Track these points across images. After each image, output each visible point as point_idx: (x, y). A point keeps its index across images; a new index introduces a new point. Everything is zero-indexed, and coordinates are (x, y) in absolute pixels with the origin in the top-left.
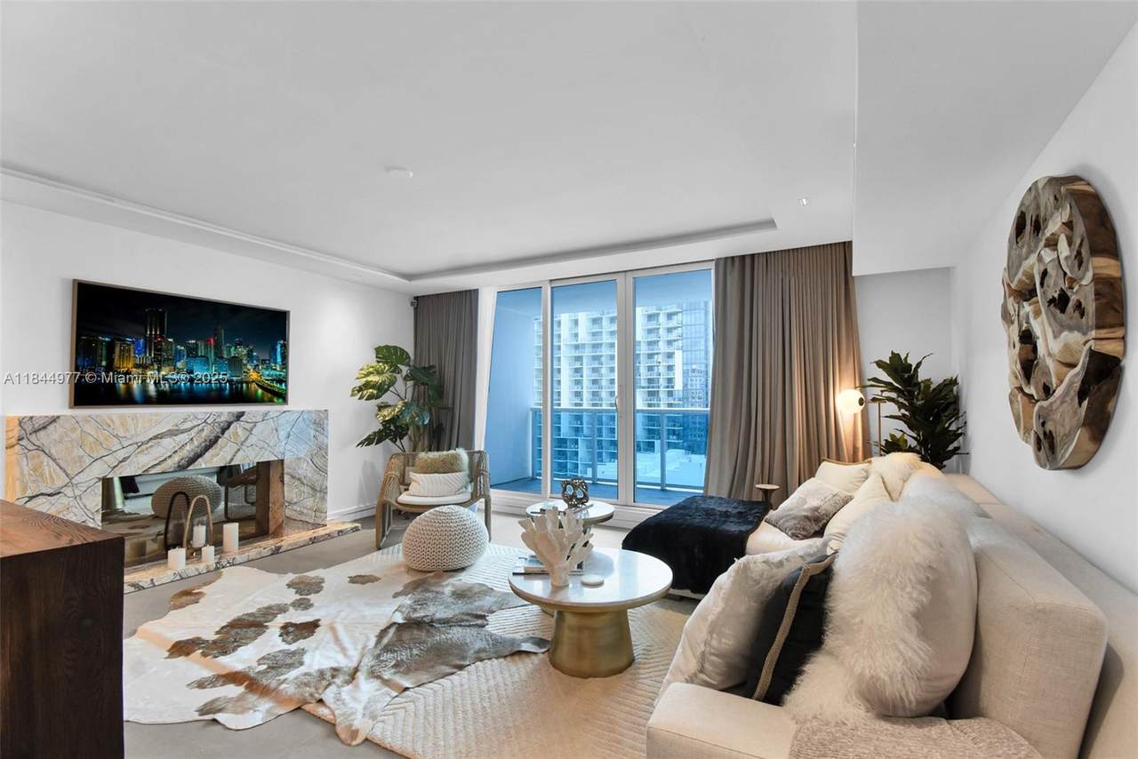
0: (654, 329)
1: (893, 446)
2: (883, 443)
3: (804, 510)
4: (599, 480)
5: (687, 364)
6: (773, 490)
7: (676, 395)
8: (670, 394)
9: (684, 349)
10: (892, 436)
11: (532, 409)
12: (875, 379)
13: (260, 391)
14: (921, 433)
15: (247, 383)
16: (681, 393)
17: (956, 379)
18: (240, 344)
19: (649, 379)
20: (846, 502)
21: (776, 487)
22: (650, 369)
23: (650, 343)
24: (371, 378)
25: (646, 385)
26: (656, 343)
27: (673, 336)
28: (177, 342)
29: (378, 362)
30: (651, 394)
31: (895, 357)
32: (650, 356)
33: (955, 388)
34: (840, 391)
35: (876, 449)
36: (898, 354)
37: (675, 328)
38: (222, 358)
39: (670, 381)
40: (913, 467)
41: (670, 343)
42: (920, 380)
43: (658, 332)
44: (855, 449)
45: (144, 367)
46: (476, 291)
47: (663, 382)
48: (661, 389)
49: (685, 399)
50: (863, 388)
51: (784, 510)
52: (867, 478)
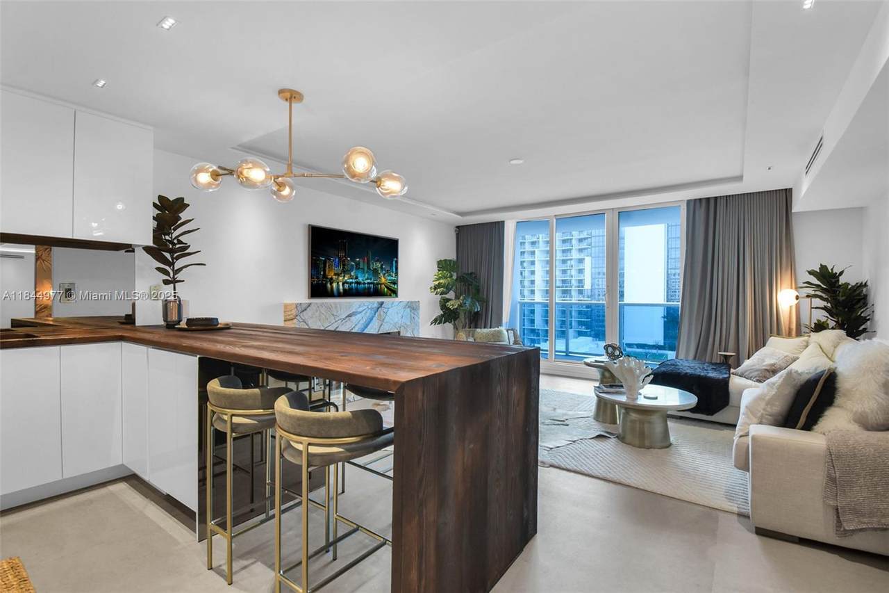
0: (568, 239)
1: (820, 327)
2: (813, 326)
3: (764, 366)
4: (570, 353)
5: (595, 268)
6: (732, 356)
7: (585, 293)
8: (580, 292)
9: (593, 255)
10: (819, 321)
11: (519, 302)
12: (808, 283)
13: (386, 289)
14: (840, 319)
15: (381, 284)
16: (590, 291)
17: (866, 283)
18: (378, 261)
19: (562, 280)
20: (795, 361)
21: (734, 354)
22: (564, 272)
23: (564, 251)
24: (441, 281)
25: (561, 285)
26: (569, 251)
27: (583, 245)
28: (352, 260)
29: (439, 271)
30: (564, 292)
31: (823, 268)
32: (564, 262)
33: (864, 290)
34: (781, 290)
35: (803, 329)
36: (826, 266)
37: (585, 239)
38: (370, 269)
39: (580, 281)
40: (840, 338)
41: (581, 250)
42: (840, 283)
43: (571, 242)
44: (790, 329)
45: (338, 275)
46: (503, 222)
47: (574, 283)
48: (573, 288)
49: (591, 296)
50: (797, 288)
51: (747, 366)
52: (807, 346)
